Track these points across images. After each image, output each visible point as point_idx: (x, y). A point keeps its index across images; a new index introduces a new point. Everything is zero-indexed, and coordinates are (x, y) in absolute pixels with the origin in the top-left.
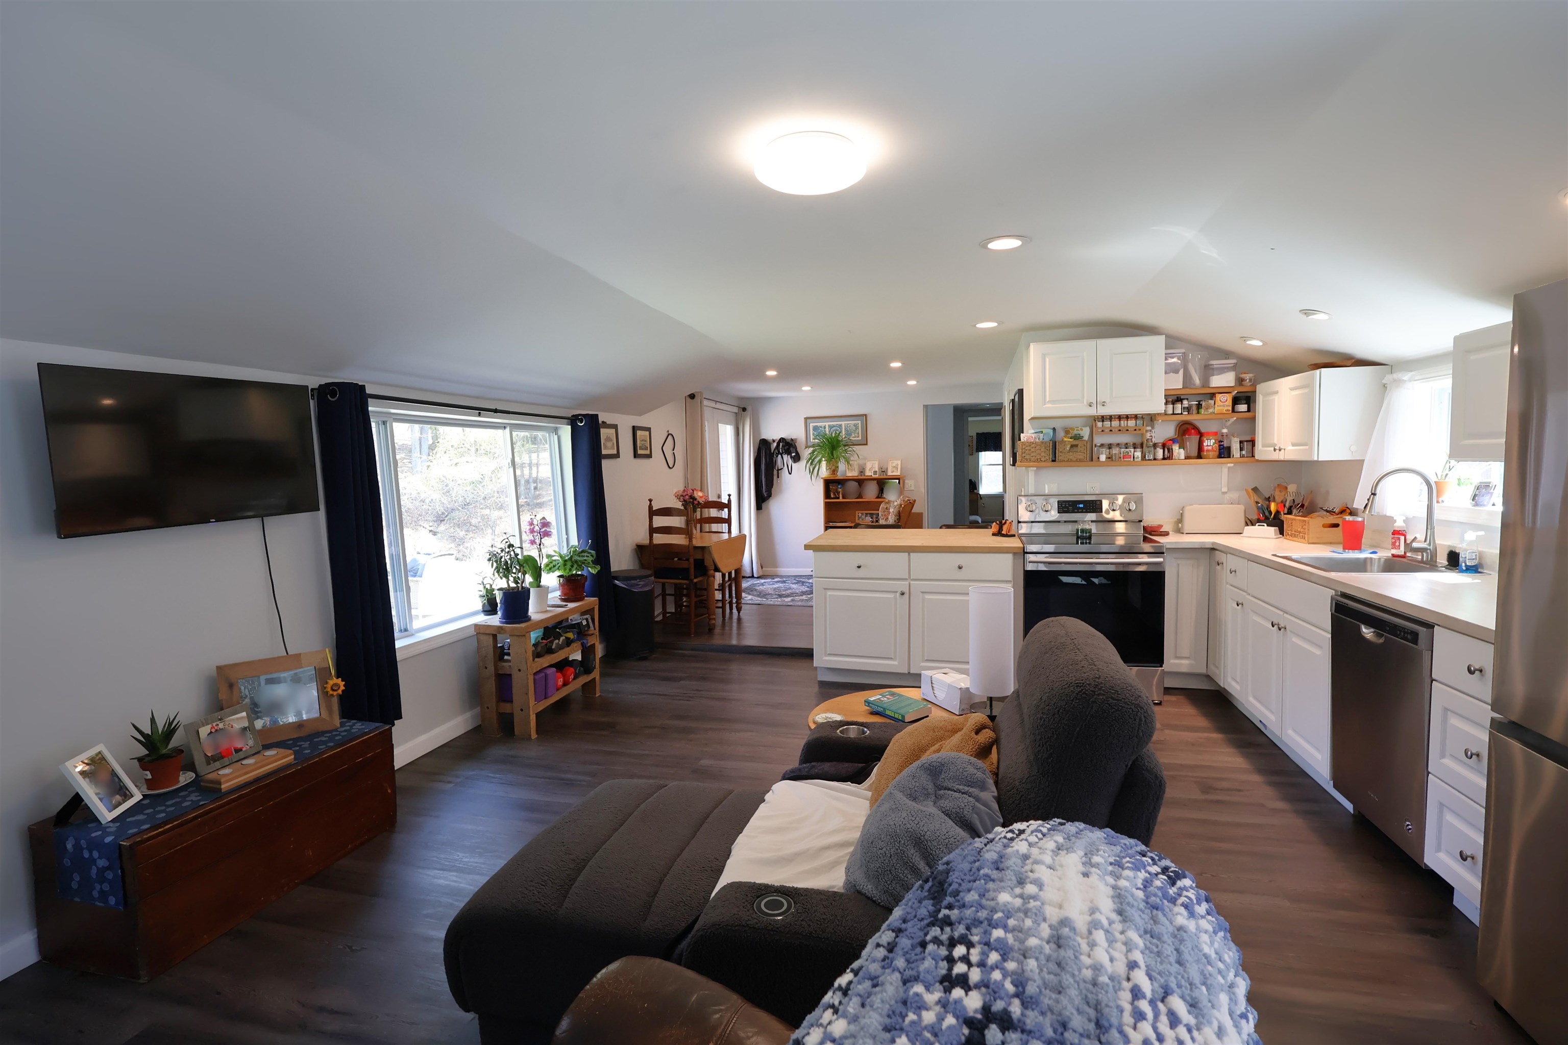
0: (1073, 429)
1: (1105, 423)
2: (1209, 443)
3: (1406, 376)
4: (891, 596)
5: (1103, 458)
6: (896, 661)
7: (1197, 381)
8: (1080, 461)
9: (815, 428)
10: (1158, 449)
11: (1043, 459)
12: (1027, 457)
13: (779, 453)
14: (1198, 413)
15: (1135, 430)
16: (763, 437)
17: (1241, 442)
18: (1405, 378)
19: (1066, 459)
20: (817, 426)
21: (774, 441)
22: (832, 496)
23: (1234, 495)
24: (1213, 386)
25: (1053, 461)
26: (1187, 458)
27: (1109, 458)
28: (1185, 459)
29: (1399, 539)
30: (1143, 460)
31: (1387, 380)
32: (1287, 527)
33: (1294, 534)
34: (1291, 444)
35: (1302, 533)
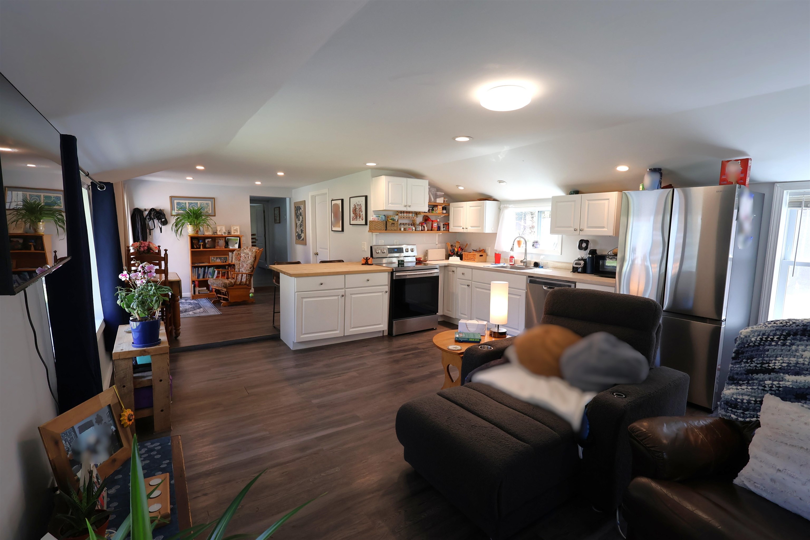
0: (391, 216)
1: (402, 214)
2: (435, 225)
3: (510, 206)
4: (336, 298)
5: (402, 229)
6: (338, 331)
7: (433, 199)
8: (395, 230)
9: (178, 204)
10: (420, 226)
11: (382, 229)
12: (376, 228)
13: (150, 219)
14: (432, 213)
15: (412, 218)
16: (136, 207)
17: (443, 225)
18: (510, 207)
19: (390, 229)
20: (180, 202)
21: (145, 210)
22: (195, 247)
23: (439, 245)
24: (438, 202)
25: (386, 230)
26: (428, 230)
27: (405, 229)
28: (427, 231)
29: (512, 259)
30: (415, 231)
31: (502, 206)
32: (465, 257)
33: (469, 259)
34: (470, 226)
35: (473, 259)
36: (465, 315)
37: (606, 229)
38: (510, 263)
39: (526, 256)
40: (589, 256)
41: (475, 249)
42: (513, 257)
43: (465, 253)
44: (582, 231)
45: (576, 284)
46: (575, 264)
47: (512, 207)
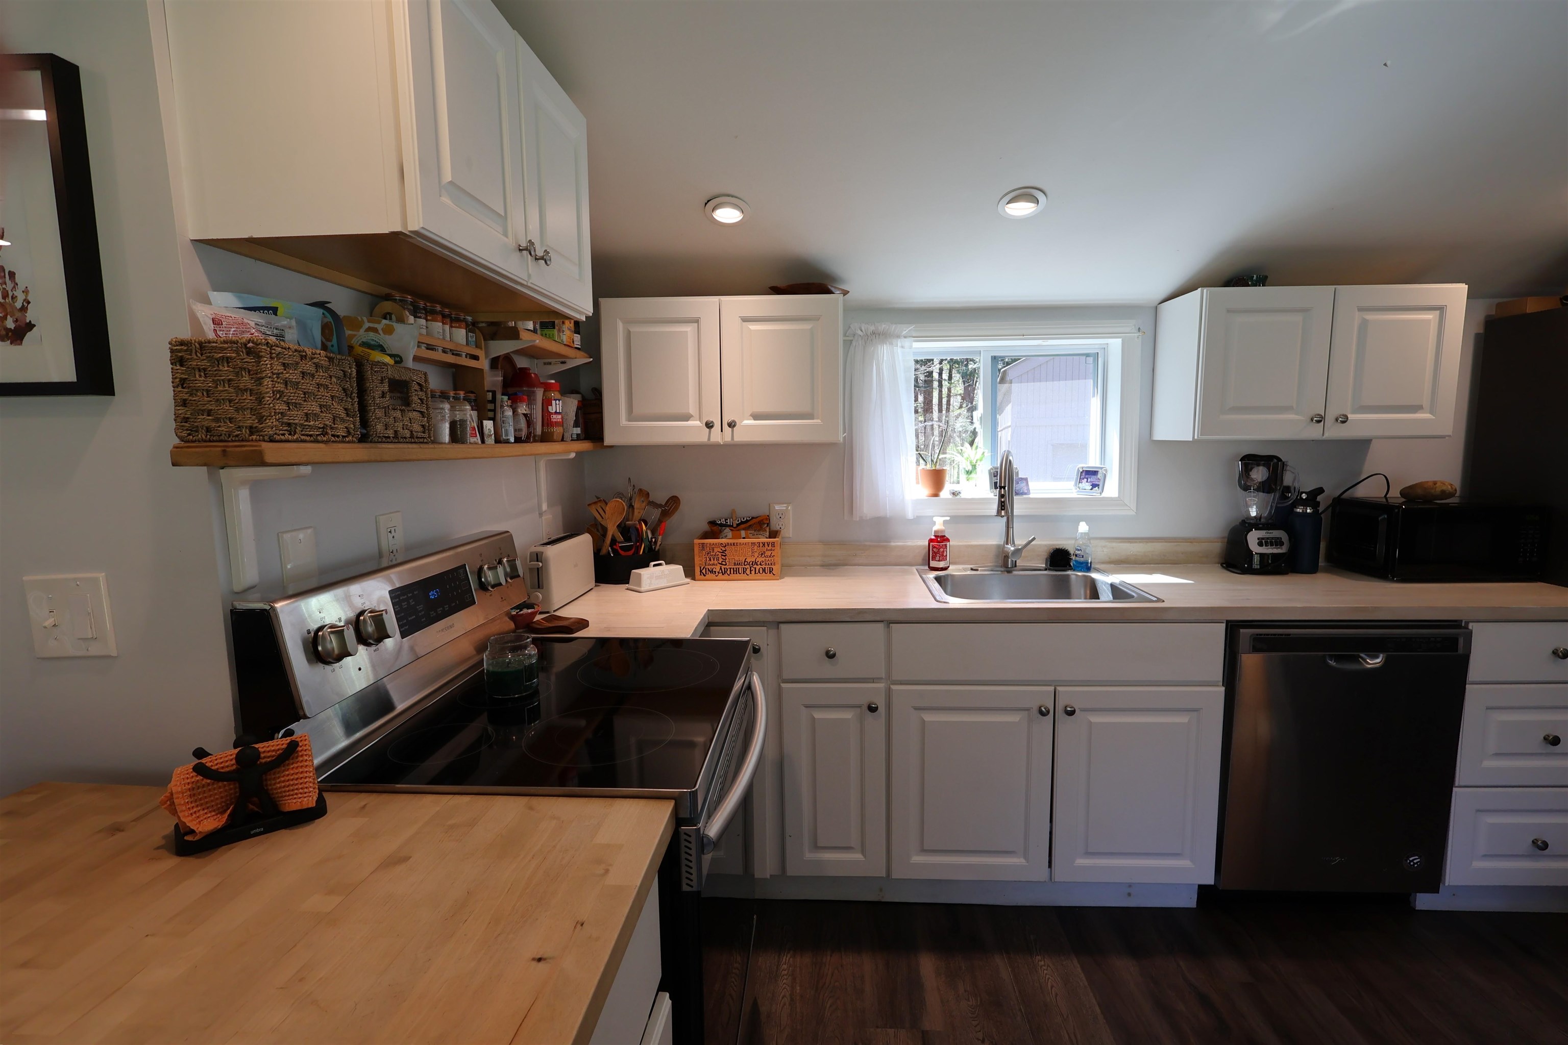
5: (445, 432)
8: (410, 438)
10: (510, 415)
25: (363, 439)
27: (454, 434)
30: (498, 441)
31: (862, 331)
32: (708, 559)
33: (734, 568)
34: (751, 415)
35: (761, 564)
36: (848, 849)
37: (1427, 416)
38: (933, 564)
39: (1013, 528)
40: (1303, 511)
41: (720, 520)
42: (945, 536)
43: (710, 544)
44: (1343, 422)
45: (1470, 627)
46: (1260, 544)
47: (910, 337)
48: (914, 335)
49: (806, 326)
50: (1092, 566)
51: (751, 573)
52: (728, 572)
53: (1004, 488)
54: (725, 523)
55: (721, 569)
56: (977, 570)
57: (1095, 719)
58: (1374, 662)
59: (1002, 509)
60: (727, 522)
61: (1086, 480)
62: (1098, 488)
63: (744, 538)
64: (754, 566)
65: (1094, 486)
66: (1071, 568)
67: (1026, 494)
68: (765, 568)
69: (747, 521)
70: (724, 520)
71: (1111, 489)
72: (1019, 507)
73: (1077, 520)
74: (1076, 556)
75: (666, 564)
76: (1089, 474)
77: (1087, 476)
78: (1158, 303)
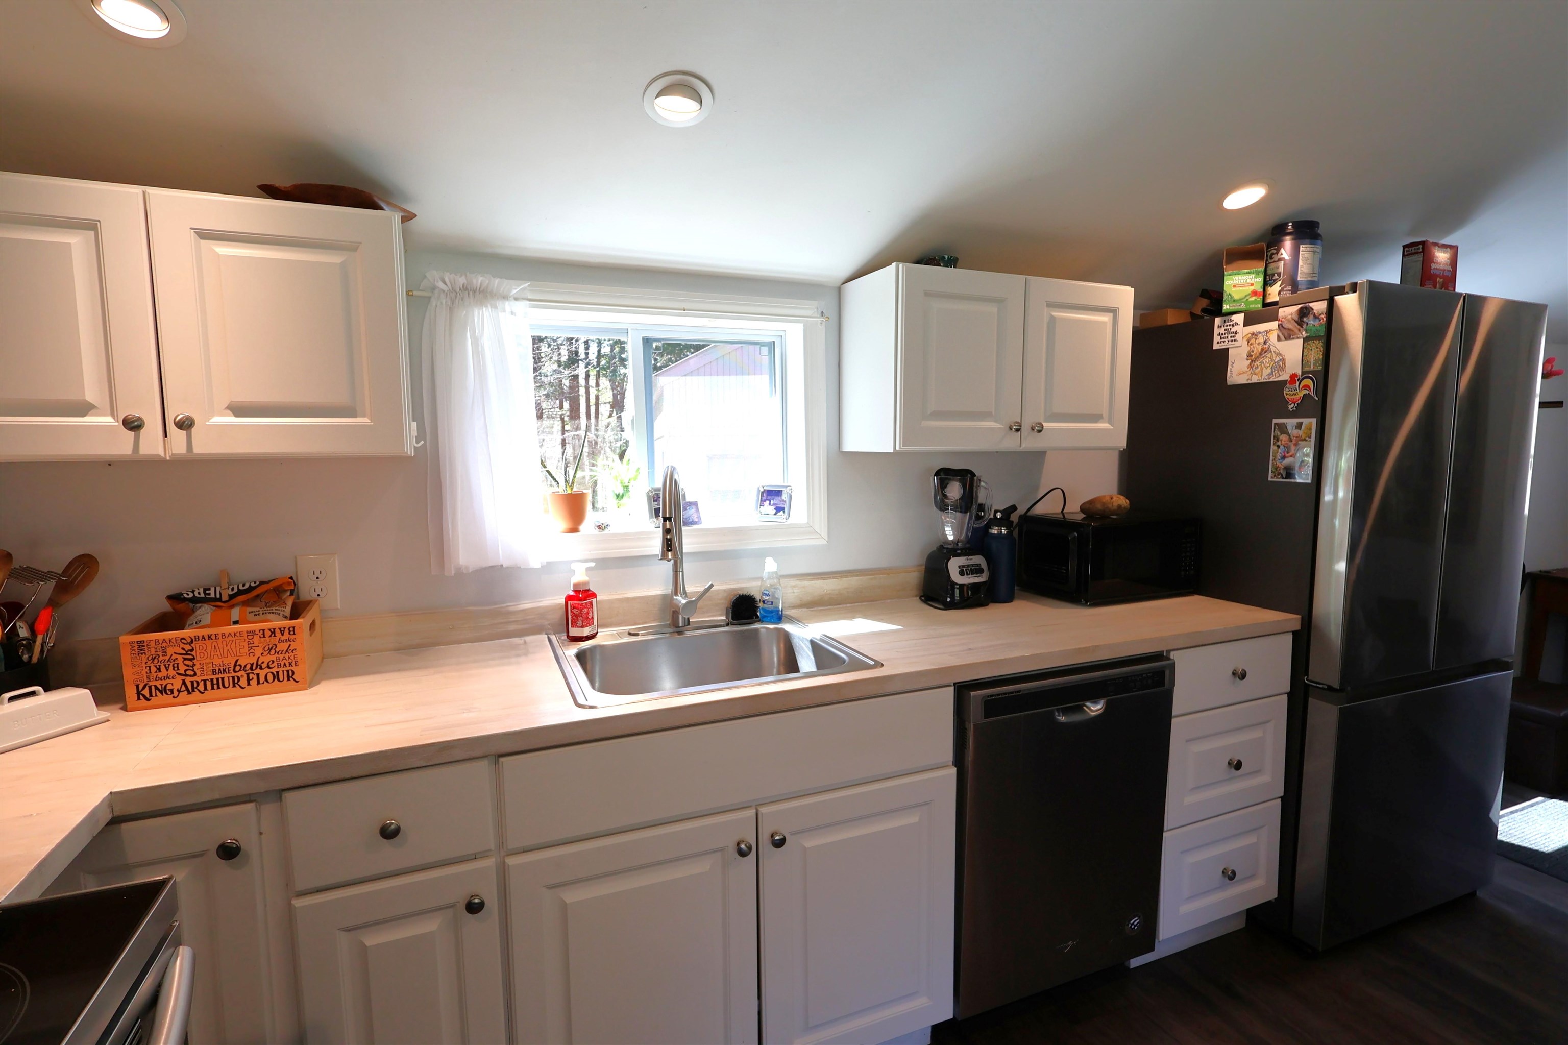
31: (445, 283)
32: (153, 669)
33: (212, 680)
34: (228, 408)
35: (268, 667)
37: (1106, 425)
38: (574, 632)
39: (683, 571)
40: (998, 532)
41: (193, 592)
42: (588, 590)
43: (157, 641)
44: (1039, 431)
45: (1172, 657)
46: (962, 573)
47: (524, 299)
48: (529, 297)
49: (334, 259)
50: (783, 613)
51: (249, 684)
52: (201, 688)
53: (670, 519)
54: (202, 595)
55: (184, 683)
56: (637, 635)
57: (811, 842)
58: (1095, 708)
59: (668, 550)
60: (209, 594)
61: (768, 502)
62: (784, 512)
63: (236, 623)
64: (255, 672)
65: (779, 509)
66: (759, 620)
67: (696, 523)
68: (278, 672)
69: (251, 589)
70: (201, 590)
71: (799, 512)
72: (689, 542)
73: (761, 555)
74: (764, 602)
75: (45, 691)
76: (771, 494)
77: (769, 498)
78: (840, 284)
